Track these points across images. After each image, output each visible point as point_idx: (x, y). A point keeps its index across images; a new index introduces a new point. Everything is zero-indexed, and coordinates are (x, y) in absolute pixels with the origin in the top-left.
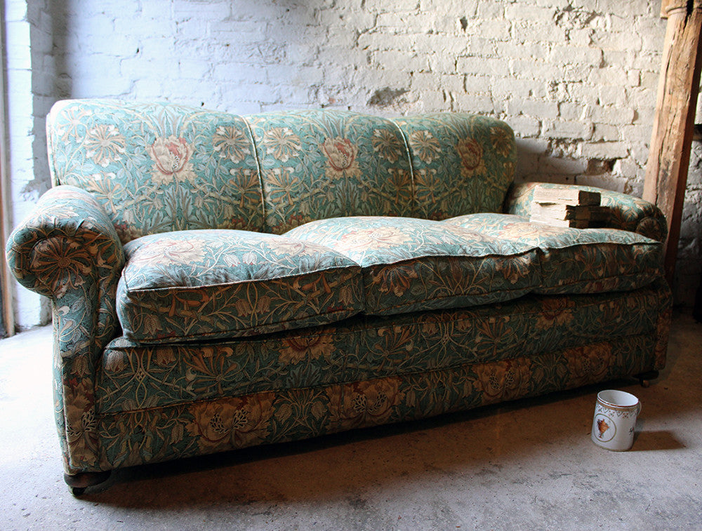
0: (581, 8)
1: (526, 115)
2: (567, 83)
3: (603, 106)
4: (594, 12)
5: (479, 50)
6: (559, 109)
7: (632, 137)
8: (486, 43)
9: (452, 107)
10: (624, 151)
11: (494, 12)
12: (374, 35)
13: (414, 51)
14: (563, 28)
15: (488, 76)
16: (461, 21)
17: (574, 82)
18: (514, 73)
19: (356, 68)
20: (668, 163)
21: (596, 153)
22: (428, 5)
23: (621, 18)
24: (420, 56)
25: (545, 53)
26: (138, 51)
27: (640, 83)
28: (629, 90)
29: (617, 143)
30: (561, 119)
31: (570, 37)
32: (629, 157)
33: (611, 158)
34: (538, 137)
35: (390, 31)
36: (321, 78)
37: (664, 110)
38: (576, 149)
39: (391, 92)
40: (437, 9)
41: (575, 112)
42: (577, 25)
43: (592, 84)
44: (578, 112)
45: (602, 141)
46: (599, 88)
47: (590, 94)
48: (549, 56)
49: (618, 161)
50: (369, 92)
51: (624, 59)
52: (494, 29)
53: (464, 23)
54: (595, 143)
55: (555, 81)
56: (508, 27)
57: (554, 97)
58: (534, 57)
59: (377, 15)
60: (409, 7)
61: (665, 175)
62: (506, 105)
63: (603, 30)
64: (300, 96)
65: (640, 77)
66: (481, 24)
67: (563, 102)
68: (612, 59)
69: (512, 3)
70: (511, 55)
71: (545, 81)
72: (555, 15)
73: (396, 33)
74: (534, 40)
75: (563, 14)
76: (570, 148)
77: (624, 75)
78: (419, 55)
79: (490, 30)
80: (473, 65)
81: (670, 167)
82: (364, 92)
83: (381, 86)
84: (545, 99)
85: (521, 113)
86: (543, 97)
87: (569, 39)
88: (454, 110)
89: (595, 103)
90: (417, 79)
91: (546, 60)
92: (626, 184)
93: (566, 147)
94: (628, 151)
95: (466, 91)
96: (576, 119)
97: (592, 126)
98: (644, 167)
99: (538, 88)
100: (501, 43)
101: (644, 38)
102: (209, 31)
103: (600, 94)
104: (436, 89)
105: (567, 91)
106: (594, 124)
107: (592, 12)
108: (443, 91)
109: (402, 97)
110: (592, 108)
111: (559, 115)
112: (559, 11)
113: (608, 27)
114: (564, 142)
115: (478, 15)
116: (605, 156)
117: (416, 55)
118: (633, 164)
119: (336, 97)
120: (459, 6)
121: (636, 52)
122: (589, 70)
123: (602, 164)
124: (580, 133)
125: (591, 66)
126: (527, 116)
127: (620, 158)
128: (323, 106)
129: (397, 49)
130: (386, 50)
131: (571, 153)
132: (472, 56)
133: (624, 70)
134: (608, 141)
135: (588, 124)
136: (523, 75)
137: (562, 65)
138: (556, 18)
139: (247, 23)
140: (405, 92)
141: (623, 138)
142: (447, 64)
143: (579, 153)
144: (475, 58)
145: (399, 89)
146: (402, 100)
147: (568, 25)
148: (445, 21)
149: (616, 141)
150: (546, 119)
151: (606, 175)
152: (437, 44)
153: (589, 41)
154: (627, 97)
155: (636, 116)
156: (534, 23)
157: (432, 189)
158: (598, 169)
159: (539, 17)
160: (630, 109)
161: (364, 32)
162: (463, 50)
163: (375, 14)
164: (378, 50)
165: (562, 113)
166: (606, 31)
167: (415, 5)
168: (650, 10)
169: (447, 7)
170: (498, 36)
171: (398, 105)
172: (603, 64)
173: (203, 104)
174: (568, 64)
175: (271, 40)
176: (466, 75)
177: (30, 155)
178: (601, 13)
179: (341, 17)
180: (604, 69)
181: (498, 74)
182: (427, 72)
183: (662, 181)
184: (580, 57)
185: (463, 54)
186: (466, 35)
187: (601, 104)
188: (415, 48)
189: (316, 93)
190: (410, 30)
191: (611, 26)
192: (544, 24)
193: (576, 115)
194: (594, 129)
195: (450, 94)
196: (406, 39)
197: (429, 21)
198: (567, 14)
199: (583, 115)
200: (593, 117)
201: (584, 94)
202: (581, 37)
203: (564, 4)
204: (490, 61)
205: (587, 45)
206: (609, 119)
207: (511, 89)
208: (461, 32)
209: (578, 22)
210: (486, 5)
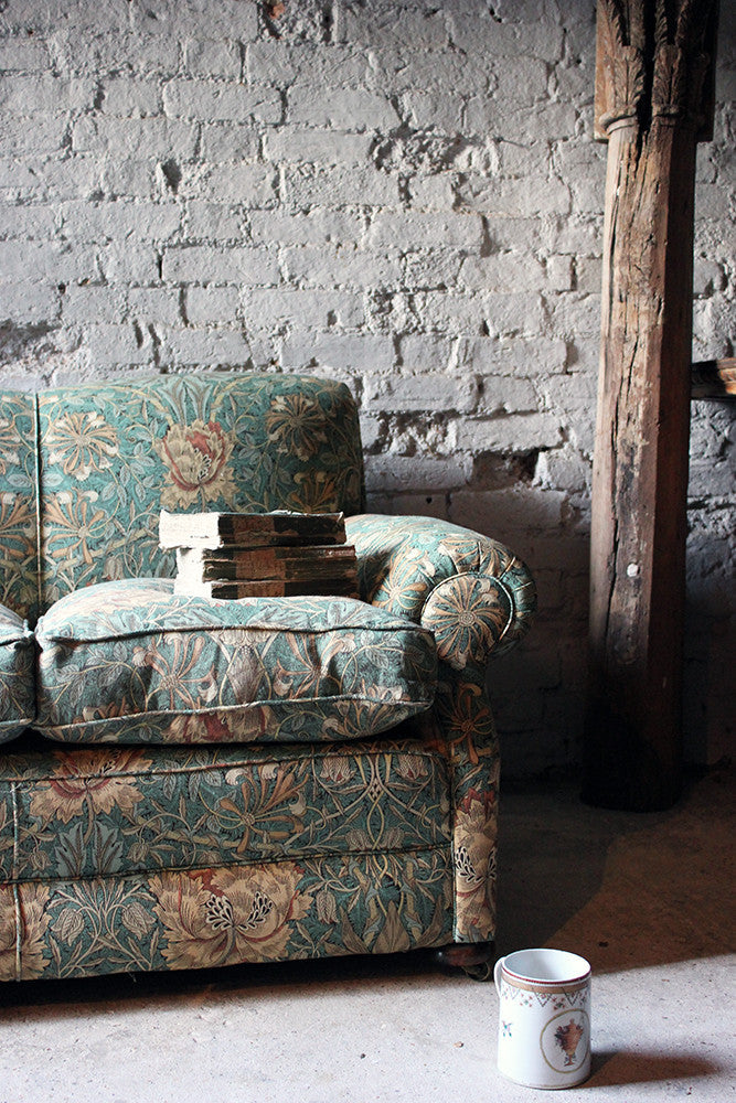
0: (431, 128)
1: (326, 367)
2: (411, 292)
3: (498, 337)
4: (459, 135)
5: (208, 231)
6: (398, 350)
7: (567, 402)
8: (225, 216)
9: (157, 358)
10: (551, 432)
11: (238, 146)
13: (63, 238)
14: (394, 173)
15: (234, 285)
16: (164, 169)
18: (291, 277)
20: (631, 452)
21: (489, 442)
22: (88, 138)
23: (521, 146)
24: (77, 249)
25: (357, 230)
27: (574, 283)
28: (551, 299)
29: (535, 417)
30: (405, 370)
31: (413, 193)
32: (566, 445)
33: (523, 449)
35: (9, 197)
37: (613, 336)
38: (445, 434)
39: (16, 330)
40: (110, 144)
41: (435, 353)
42: (425, 168)
43: (468, 291)
44: (442, 353)
45: (501, 413)
46: (485, 299)
47: (464, 313)
48: (367, 237)
49: (542, 456)
51: (536, 233)
52: (241, 183)
53: (172, 174)
54: (485, 418)
55: (384, 290)
56: (270, 178)
57: (384, 325)
58: (333, 239)
60: (47, 144)
61: (628, 477)
62: (278, 348)
63: (483, 174)
65: (573, 269)
66: (210, 174)
67: (406, 333)
68: (506, 235)
69: (276, 126)
70: (281, 239)
71: (362, 290)
72: (371, 152)
73: (20, 202)
74: (331, 204)
75: (390, 146)
76: (431, 433)
77: (537, 269)
78: (74, 245)
79: (231, 186)
80: (198, 264)
81: (637, 459)
84: (364, 329)
85: (314, 364)
86: (359, 326)
87: (409, 197)
88: (161, 364)
89: (477, 332)
90: (73, 301)
91: (361, 243)
92: (565, 504)
93: (422, 432)
94: (562, 431)
95: (186, 321)
96: (438, 369)
97: (475, 380)
99: (346, 305)
100: (257, 212)
101: (575, 186)
103: (487, 312)
104: (119, 320)
105: (413, 310)
106: (479, 378)
107: (453, 136)
108: (135, 323)
109: (43, 341)
110: (472, 343)
111: (400, 362)
112: (383, 139)
113: (494, 167)
114: (416, 421)
115: (201, 154)
116: (511, 445)
117: (69, 247)
118: (576, 457)
120: (159, 138)
121: (559, 217)
122: (458, 262)
123: (507, 464)
124: (450, 399)
125: (463, 254)
126: (328, 369)
127: (545, 449)
129: (24, 236)
131: (435, 444)
132: (194, 244)
133: (535, 256)
134: (515, 413)
135: (466, 378)
136: (311, 281)
137: (398, 254)
138: (376, 154)
140: (49, 329)
141: (548, 405)
142: (141, 262)
143: (451, 441)
144: (203, 248)
145: (35, 323)
146: (45, 348)
147: (405, 168)
148: (129, 171)
149: (533, 412)
150: (371, 372)
151: (519, 488)
152: (113, 220)
153: (452, 198)
154: (548, 315)
155: (572, 355)
156: (327, 166)
157: (84, 532)
158: (499, 476)
159: (338, 153)
160: (556, 340)
162: (175, 232)
165: (406, 357)
166: (489, 175)
167: (60, 138)
168: (582, 125)
169: (131, 140)
170: (250, 198)
171: (37, 358)
172: (489, 247)
174: (411, 251)
176: (183, 286)
178: (475, 137)
180: (492, 259)
181: (255, 281)
182: (96, 284)
183: (624, 489)
184: (436, 236)
185: (175, 240)
186: (178, 198)
187: (492, 333)
188: (67, 232)
190: (52, 192)
191: (500, 166)
192: (349, 167)
193: (438, 359)
194: (481, 388)
195: (151, 329)
196: (44, 213)
197: (92, 172)
198: (399, 143)
199: (454, 360)
200: (476, 363)
201: (452, 312)
202: (434, 191)
203: (390, 122)
204: (237, 253)
205: (449, 208)
206: (513, 365)
207: (286, 311)
208: (167, 194)
209: (427, 160)
210: (219, 132)
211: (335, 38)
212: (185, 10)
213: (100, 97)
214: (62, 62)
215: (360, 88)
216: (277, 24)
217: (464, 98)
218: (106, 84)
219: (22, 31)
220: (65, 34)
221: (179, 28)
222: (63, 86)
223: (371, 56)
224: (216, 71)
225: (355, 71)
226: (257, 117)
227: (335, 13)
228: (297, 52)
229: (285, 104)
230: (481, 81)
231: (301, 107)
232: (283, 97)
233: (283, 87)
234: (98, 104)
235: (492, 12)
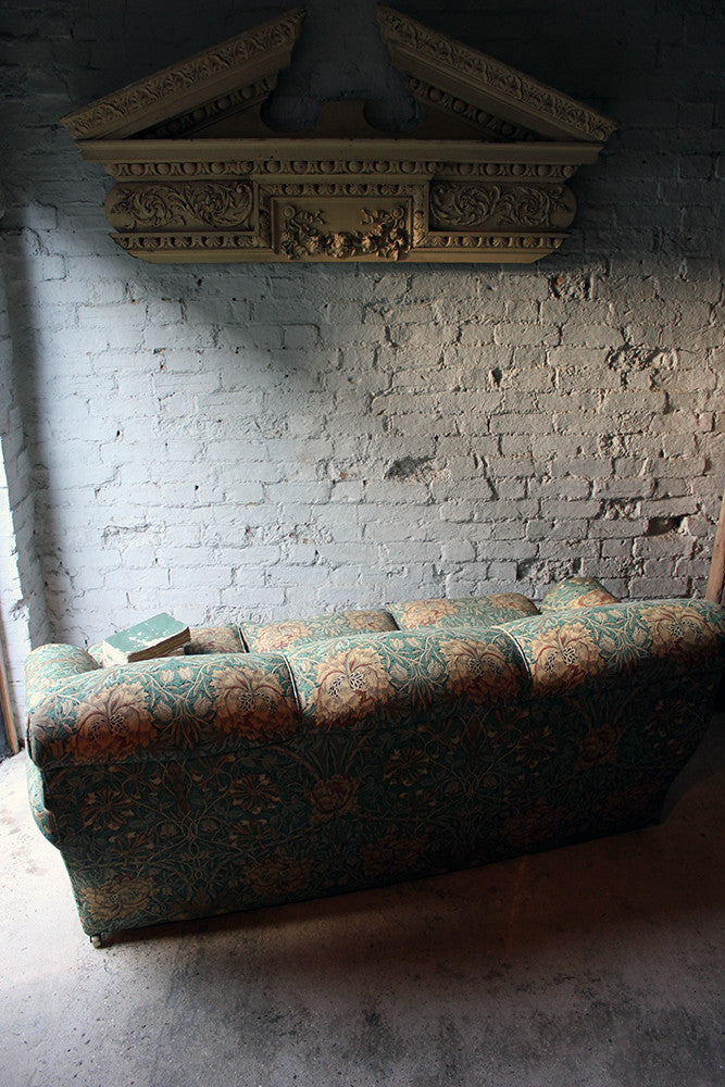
0: (641, 345)
1: (573, 476)
2: (623, 435)
3: (668, 458)
4: (657, 348)
5: (515, 406)
6: (613, 466)
7: (702, 490)
8: (525, 397)
9: (485, 473)
10: (693, 506)
11: (533, 359)
12: (390, 397)
13: (438, 412)
14: (619, 370)
15: (528, 434)
16: (493, 373)
17: (631, 434)
18: (559, 429)
19: (370, 438)
21: (658, 512)
22: (453, 358)
23: (691, 353)
24: (445, 417)
25: (596, 402)
26: (118, 433)
27: (713, 427)
28: (700, 437)
29: (684, 498)
30: (616, 477)
31: (628, 381)
32: (699, 513)
33: (676, 515)
34: (588, 499)
35: (409, 392)
36: (331, 450)
38: (635, 507)
39: (413, 460)
40: (465, 361)
41: (634, 467)
42: (636, 367)
43: (654, 434)
44: (637, 467)
45: (666, 497)
46: (663, 439)
47: (651, 446)
48: (601, 406)
49: (685, 521)
50: (387, 463)
51: (695, 401)
52: (534, 379)
53: (497, 376)
54: (658, 500)
55: (609, 435)
56: (550, 376)
57: (607, 453)
58: (583, 408)
59: (393, 374)
60: (431, 362)
62: (549, 467)
63: (668, 368)
64: (307, 473)
65: (714, 420)
66: (518, 374)
67: (619, 457)
68: (679, 402)
69: (555, 347)
70: (554, 409)
71: (597, 435)
72: (608, 357)
73: (416, 393)
74: (583, 389)
75: (618, 354)
76: (627, 508)
77: (693, 420)
78: (443, 415)
79: (529, 381)
80: (509, 424)
82: (381, 464)
83: (400, 455)
84: (596, 456)
85: (568, 474)
86: (594, 454)
87: (626, 383)
88: (487, 477)
89: (657, 456)
90: (442, 445)
91: (598, 409)
92: (695, 544)
93: (623, 507)
94: (698, 506)
95: (501, 453)
96: (634, 476)
97: (653, 481)
98: (717, 523)
99: (588, 443)
100: (542, 395)
101: (719, 374)
102: (196, 407)
103: (664, 445)
104: (466, 454)
105: (623, 445)
106: (656, 480)
107: (654, 348)
108: (474, 456)
109: (426, 464)
110: (654, 462)
111: (614, 472)
112: (614, 352)
113: (674, 365)
114: (620, 502)
115: (514, 364)
116: (669, 514)
117: (441, 417)
118: (704, 519)
119: (349, 471)
120: (491, 356)
121: (708, 392)
122: (650, 418)
123: (666, 522)
124: (639, 491)
125: (654, 413)
126: (575, 477)
127: (687, 515)
128: (334, 482)
129: (417, 412)
130: (404, 414)
131: (629, 514)
132: (508, 413)
133: (693, 413)
134: (674, 497)
135: (649, 480)
136: (569, 431)
137: (618, 415)
138: (609, 361)
139: (240, 393)
140: (429, 459)
141: (692, 492)
142: (478, 423)
143: (638, 511)
144: (512, 415)
145: (422, 457)
146: (426, 468)
148: (474, 375)
149: (683, 496)
150: (598, 478)
151: (671, 534)
152: (465, 401)
153: (650, 384)
154: (697, 445)
155: (708, 465)
156: (582, 368)
158: (661, 528)
159: (589, 360)
160: (700, 459)
161: (377, 395)
162: (497, 407)
163: (390, 372)
164: (395, 414)
165: (617, 470)
166: (671, 369)
167: (438, 359)
169: (475, 358)
170: (539, 387)
171: (423, 474)
172: (668, 409)
173: (197, 487)
174: (625, 413)
175: (269, 412)
176: (501, 435)
177: (17, 574)
178: (666, 348)
179: (350, 380)
180: (669, 415)
181: (539, 432)
182: (455, 435)
184: (640, 404)
185: (497, 412)
186: (500, 389)
187: (665, 456)
188: (440, 409)
189: (326, 468)
190: (432, 388)
191: (678, 364)
192: (594, 369)
193: (635, 470)
194: (656, 484)
195: (483, 459)
196: (428, 399)
197: (455, 375)
198: (623, 354)
199: (643, 470)
200: (656, 472)
201: (644, 447)
202: (640, 380)
203: (618, 342)
204: (530, 417)
205: (647, 389)
206: (676, 472)
207: (555, 447)
208: (494, 387)
209: (637, 362)
210: (524, 351)
211: (591, 296)
212: (507, 284)
213: (460, 334)
214: (439, 317)
215: (603, 324)
216: (559, 289)
217: (661, 327)
218: (463, 328)
219: (419, 301)
220: (442, 302)
221: (504, 294)
222: (440, 330)
223: (610, 306)
224: (524, 318)
225: (601, 315)
226: (545, 343)
227: (592, 281)
228: (569, 305)
229: (561, 335)
230: (672, 317)
231: (570, 336)
232: (560, 332)
233: (560, 325)
234: (458, 340)
235: (681, 276)
